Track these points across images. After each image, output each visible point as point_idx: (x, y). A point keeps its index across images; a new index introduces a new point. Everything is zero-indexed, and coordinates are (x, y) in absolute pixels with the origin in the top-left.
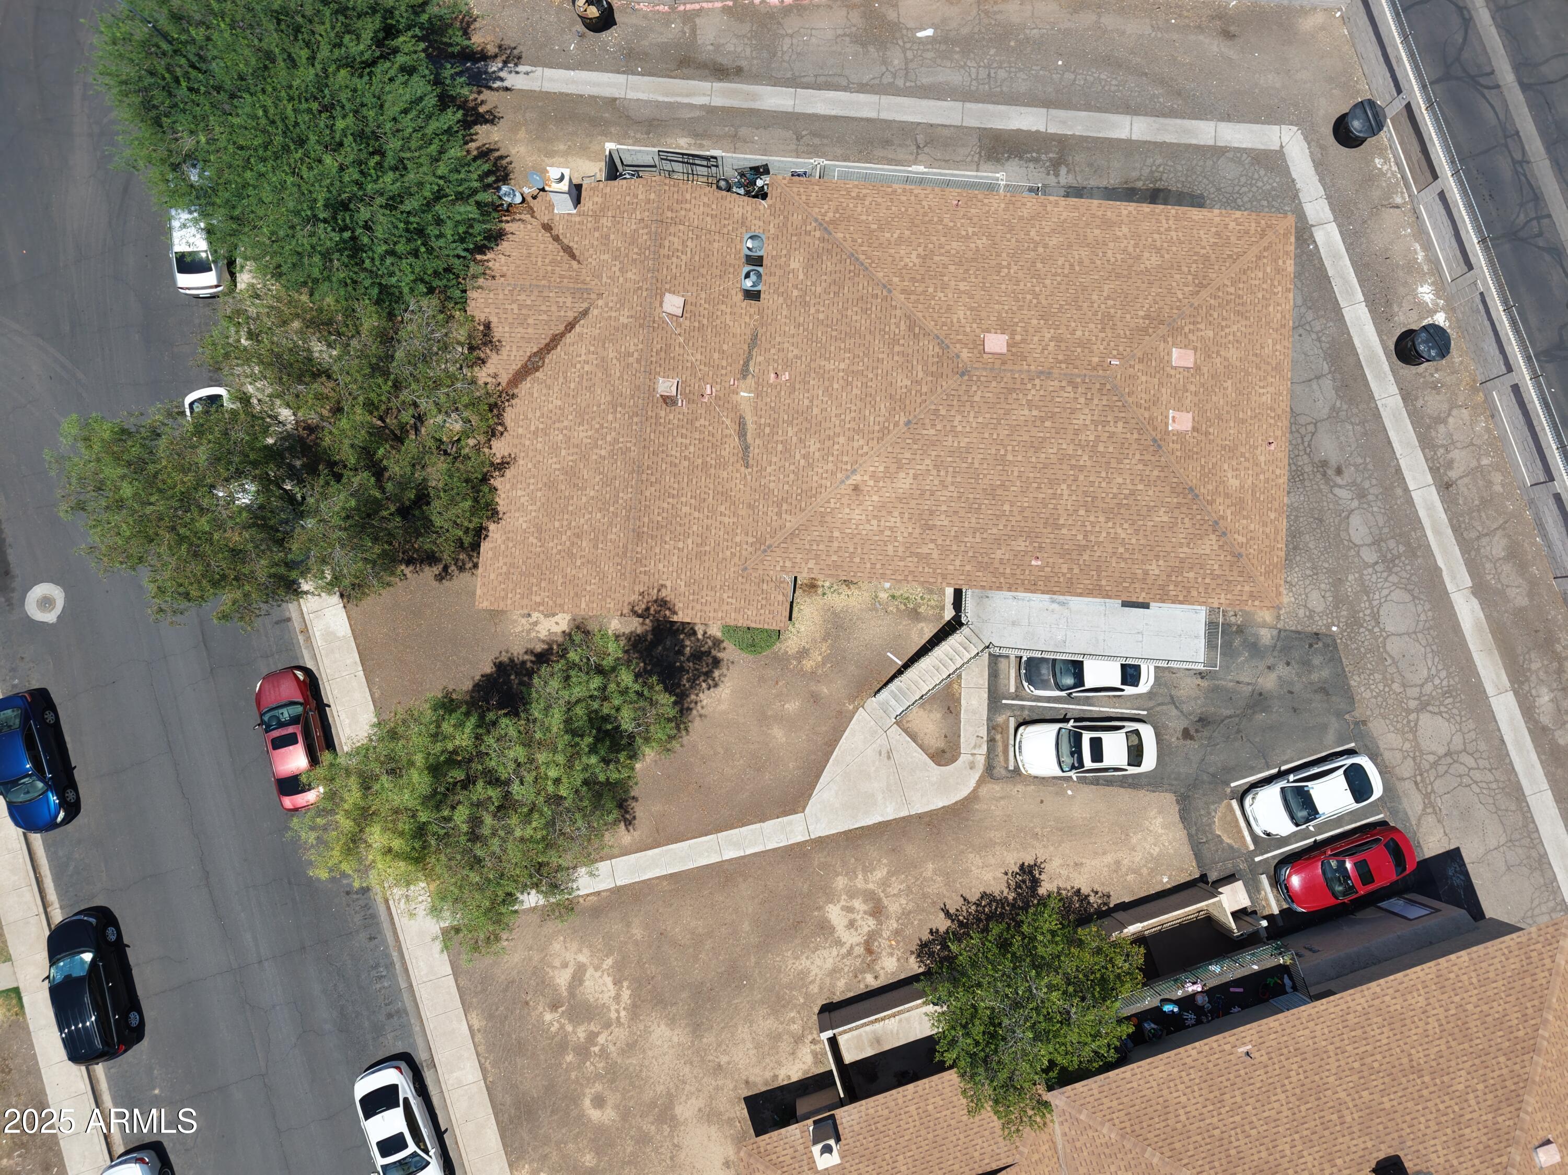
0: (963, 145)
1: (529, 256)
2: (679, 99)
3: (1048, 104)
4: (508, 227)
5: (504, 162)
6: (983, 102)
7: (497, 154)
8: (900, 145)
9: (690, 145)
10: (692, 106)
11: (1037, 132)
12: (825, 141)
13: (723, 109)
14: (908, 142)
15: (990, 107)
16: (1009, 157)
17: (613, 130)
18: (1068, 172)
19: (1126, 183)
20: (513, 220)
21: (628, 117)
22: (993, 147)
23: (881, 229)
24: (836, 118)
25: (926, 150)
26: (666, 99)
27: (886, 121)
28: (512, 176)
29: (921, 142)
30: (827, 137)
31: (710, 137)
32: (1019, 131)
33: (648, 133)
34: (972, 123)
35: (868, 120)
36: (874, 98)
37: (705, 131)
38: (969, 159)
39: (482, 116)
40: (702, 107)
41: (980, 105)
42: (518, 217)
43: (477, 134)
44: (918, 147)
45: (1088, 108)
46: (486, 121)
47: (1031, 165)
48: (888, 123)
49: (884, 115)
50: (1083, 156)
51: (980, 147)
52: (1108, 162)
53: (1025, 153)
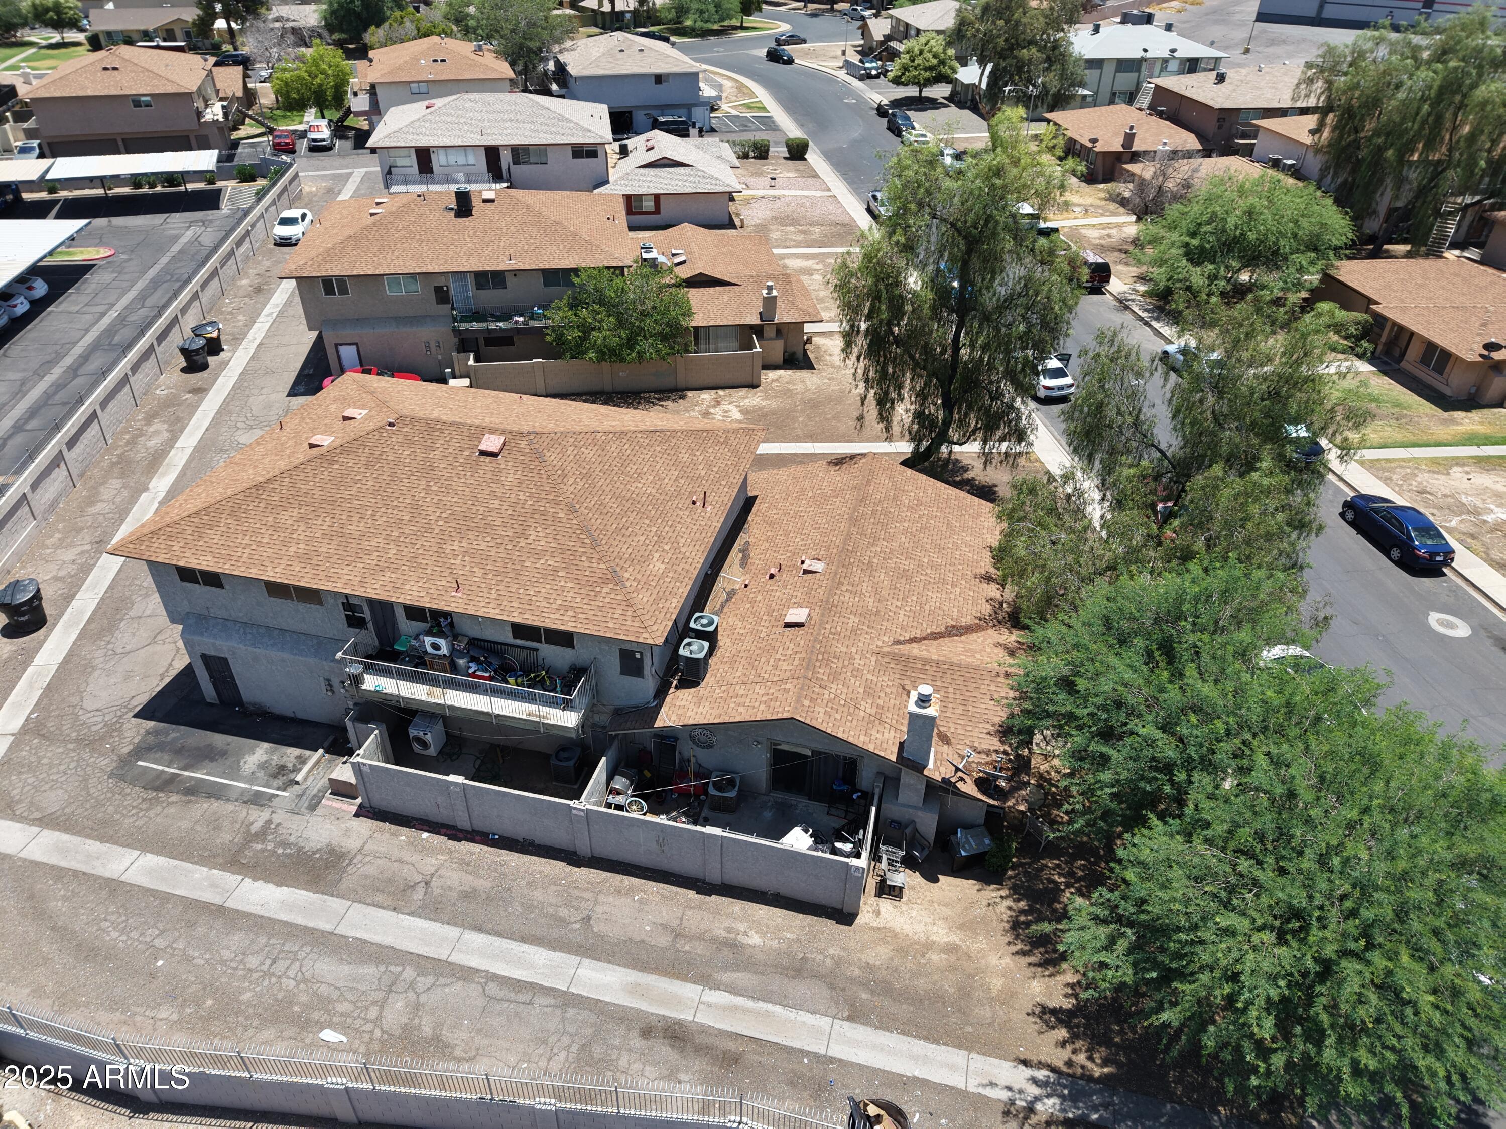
0: (367, 877)
1: (965, 702)
2: (750, 1003)
3: (220, 911)
4: (994, 743)
5: (1019, 946)
6: (306, 928)
7: (1032, 959)
8: (450, 889)
9: (746, 934)
10: (733, 990)
11: (255, 879)
12: (551, 910)
13: (683, 977)
14: (437, 891)
15: (300, 920)
16: (314, 853)
17: (857, 972)
18: (252, 824)
19: (189, 802)
20: (988, 753)
21: (832, 987)
22: (327, 868)
23: (555, 570)
24: (523, 940)
25: (418, 878)
26: (769, 1006)
27: (455, 924)
28: (1007, 926)
29: (421, 889)
30: (546, 915)
31: (713, 940)
32: (279, 884)
33: (804, 959)
34: (336, 904)
35: (479, 929)
36: (458, 958)
37: (719, 950)
38: (367, 859)
39: (1060, 1021)
40: (717, 986)
41: (311, 925)
42: (984, 758)
43: (1066, 996)
44: (427, 883)
45: (166, 898)
46: (1054, 1011)
47: (292, 839)
48: (452, 922)
49: (453, 932)
50: (218, 841)
51: (344, 872)
52: (192, 829)
53: (290, 856)
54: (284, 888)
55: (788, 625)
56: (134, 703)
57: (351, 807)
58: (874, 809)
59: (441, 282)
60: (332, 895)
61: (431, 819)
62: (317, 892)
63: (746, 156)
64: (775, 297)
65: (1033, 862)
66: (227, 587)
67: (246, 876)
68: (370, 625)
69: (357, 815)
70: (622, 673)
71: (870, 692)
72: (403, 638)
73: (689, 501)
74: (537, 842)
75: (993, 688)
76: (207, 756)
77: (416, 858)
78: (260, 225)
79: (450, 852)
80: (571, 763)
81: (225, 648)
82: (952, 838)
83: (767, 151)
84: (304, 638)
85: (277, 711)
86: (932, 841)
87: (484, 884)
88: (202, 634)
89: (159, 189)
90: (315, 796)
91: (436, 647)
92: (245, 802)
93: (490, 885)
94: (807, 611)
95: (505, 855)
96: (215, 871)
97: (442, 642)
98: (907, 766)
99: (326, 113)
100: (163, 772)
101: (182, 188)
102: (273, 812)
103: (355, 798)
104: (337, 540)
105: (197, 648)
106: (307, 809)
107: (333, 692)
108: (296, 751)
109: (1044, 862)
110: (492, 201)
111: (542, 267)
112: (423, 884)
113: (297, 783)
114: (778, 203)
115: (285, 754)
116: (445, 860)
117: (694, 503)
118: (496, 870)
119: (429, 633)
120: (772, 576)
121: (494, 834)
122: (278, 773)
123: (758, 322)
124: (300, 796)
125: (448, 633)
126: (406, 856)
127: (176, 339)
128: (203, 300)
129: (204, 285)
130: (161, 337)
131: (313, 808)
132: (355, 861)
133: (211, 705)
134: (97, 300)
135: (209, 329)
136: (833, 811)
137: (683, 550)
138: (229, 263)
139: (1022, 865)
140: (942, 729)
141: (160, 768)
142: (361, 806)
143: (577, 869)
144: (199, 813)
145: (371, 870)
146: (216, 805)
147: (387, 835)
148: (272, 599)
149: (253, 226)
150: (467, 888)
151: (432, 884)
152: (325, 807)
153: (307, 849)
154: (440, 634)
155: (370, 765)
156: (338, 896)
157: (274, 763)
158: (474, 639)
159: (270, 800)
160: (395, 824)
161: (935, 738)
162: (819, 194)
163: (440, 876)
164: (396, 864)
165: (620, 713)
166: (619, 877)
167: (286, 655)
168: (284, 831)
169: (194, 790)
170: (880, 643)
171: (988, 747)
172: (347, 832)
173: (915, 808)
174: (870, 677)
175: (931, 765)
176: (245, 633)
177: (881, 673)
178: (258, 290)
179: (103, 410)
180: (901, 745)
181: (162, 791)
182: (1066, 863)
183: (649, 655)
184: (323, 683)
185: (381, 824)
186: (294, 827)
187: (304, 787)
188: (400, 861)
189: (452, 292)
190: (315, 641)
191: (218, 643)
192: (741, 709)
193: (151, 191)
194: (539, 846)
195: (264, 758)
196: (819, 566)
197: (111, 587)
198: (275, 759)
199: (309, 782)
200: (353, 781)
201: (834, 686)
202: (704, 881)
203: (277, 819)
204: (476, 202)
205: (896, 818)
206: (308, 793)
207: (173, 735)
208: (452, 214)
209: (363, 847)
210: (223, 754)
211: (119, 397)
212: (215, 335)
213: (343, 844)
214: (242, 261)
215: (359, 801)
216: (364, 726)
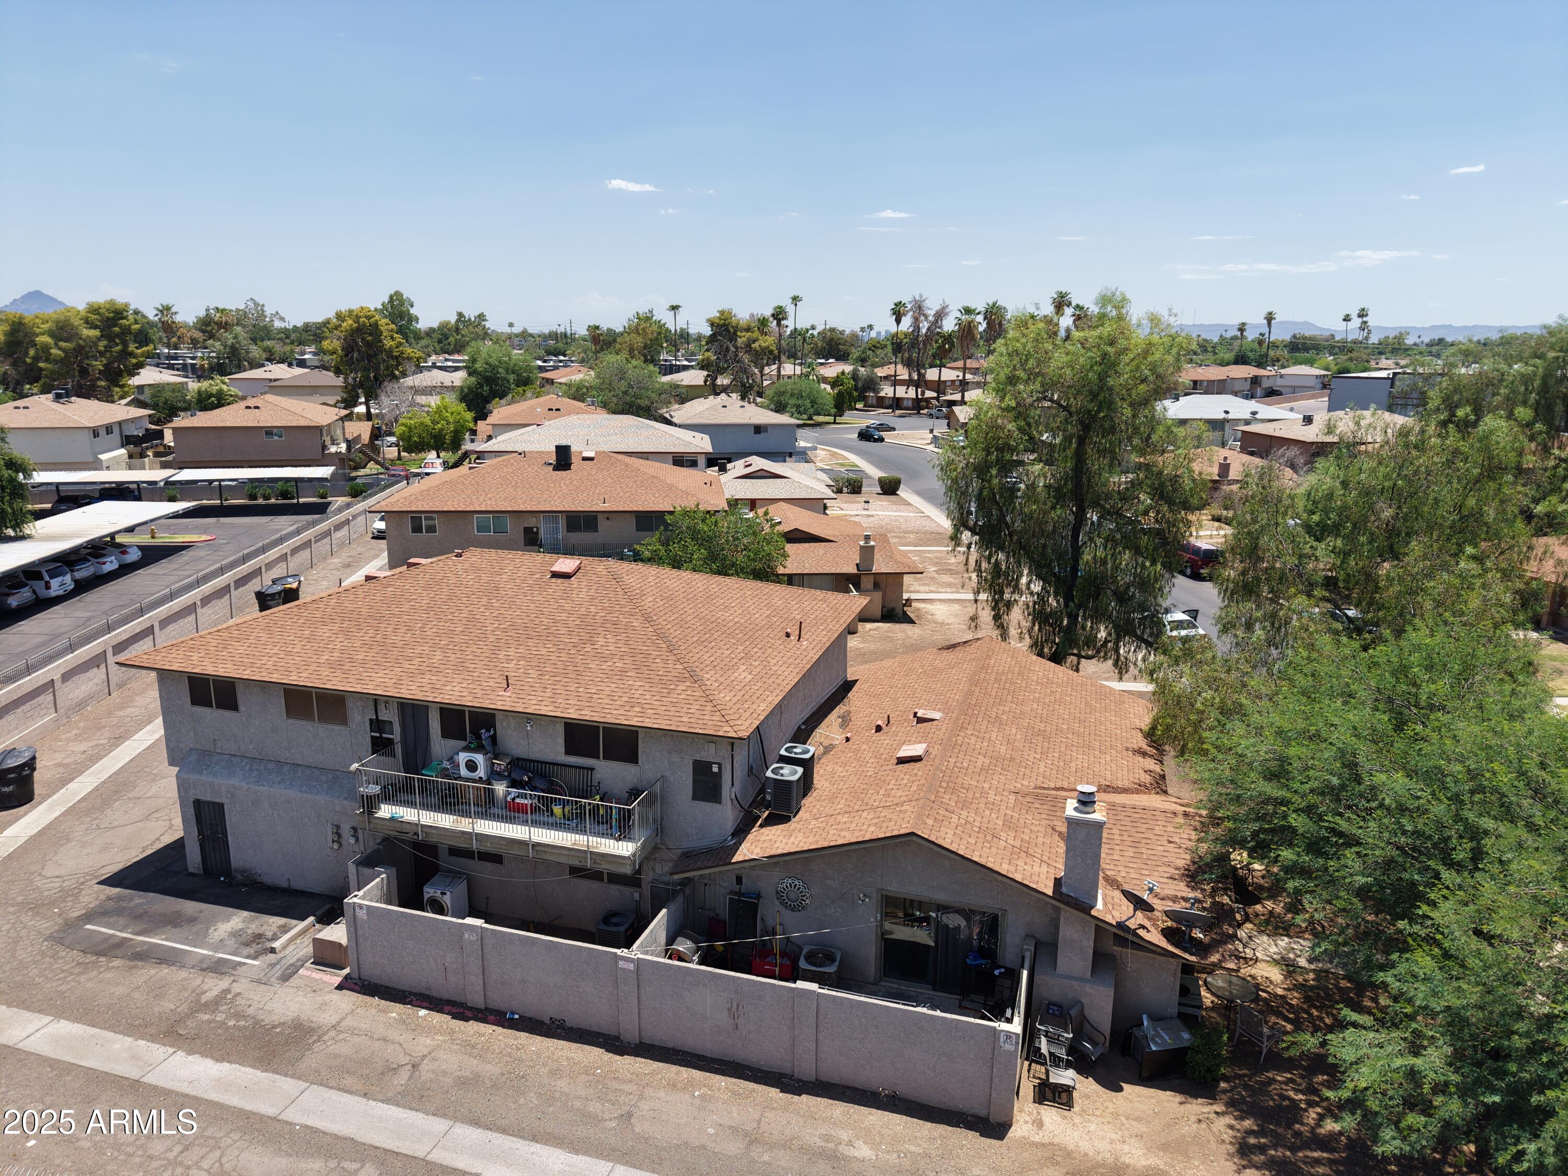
0: (336, 1056)
1: (1136, 844)
4: (1182, 889)
6: (240, 1110)
8: (445, 1073)
9: (850, 1144)
11: (190, 1052)
12: (578, 1104)
14: (425, 1076)
16: (274, 1027)
18: (205, 992)
19: (134, 967)
20: (1174, 899)
22: (287, 1043)
24: (535, 1138)
25: (404, 1060)
28: (1232, 1149)
29: (404, 1072)
30: (570, 1110)
31: (804, 1149)
32: (219, 1059)
34: (289, 1085)
35: (476, 1123)
38: (341, 1036)
44: (415, 1066)
47: (251, 1011)
48: (439, 1112)
50: (156, 1010)
51: (308, 1050)
52: (128, 995)
53: (240, 1029)
54: (226, 1065)
55: (902, 761)
56: (103, 871)
57: (336, 978)
58: (1025, 974)
59: (531, 522)
60: (286, 1075)
61: (434, 993)
62: (266, 1071)
63: (839, 491)
64: (873, 547)
65: (1254, 1074)
66: (242, 708)
67: (179, 1048)
68: (398, 749)
69: (340, 987)
70: (695, 798)
71: (1008, 824)
72: (435, 763)
73: (783, 634)
74: (568, 1024)
75: (1170, 829)
76: (173, 921)
77: (405, 1038)
78: (361, 519)
79: (452, 1032)
80: (622, 929)
81: (223, 789)
82: (1135, 1031)
83: (860, 487)
84: (318, 772)
85: (268, 880)
86: (1107, 1032)
87: (491, 1069)
88: (201, 773)
89: (273, 501)
90: (292, 965)
91: (471, 766)
92: (203, 970)
93: (499, 1071)
94: (925, 745)
95: (523, 1037)
96: (142, 1043)
97: (479, 758)
98: (1068, 904)
99: (442, 455)
100: (112, 936)
101: (295, 501)
102: (234, 981)
103: (342, 968)
104: (376, 649)
105: (193, 791)
106: (278, 979)
107: (340, 845)
108: (281, 921)
109: (1270, 1075)
110: (591, 459)
111: (635, 509)
112: (409, 1067)
113: (273, 950)
114: (872, 519)
115: (267, 923)
116: (445, 1042)
117: (788, 635)
118: (510, 1055)
119: (467, 749)
120: (879, 729)
121: (513, 1013)
122: (252, 941)
123: (855, 571)
124: (272, 966)
125: (488, 748)
126: (393, 1034)
127: (255, 585)
128: (291, 565)
129: (295, 551)
130: (241, 582)
131: (285, 978)
132: (326, 1038)
133: (193, 875)
134: (187, 567)
135: (290, 580)
136: (966, 1004)
137: (775, 668)
138: (324, 541)
139: (1240, 1077)
140: (1108, 873)
141: (111, 932)
142: (347, 978)
143: (618, 1058)
144: (144, 978)
145: (344, 1049)
146: (165, 971)
147: (374, 1011)
148: (291, 721)
149: (355, 517)
150: (468, 1074)
151: (421, 1068)
152: (301, 977)
153: (267, 1021)
154: (480, 748)
155: (368, 907)
156: (293, 1076)
157: (250, 931)
158: (518, 759)
159: (234, 968)
160: (386, 999)
161: (1101, 882)
162: (912, 515)
163: (434, 1059)
164: (377, 1044)
165: (689, 858)
166: (674, 1068)
167: (293, 793)
168: (243, 1002)
169: (143, 956)
170: (1019, 786)
171: (1174, 893)
172: (323, 1006)
173: (1081, 979)
174: (1009, 812)
175: (1100, 905)
176: (251, 770)
177: (1023, 812)
178: (348, 565)
179: (161, 629)
180: (1058, 882)
181: (105, 955)
182: (1302, 1077)
183: (729, 767)
184: (329, 829)
185: (368, 999)
186: (257, 998)
187: (281, 955)
188: (384, 1040)
189: (542, 534)
190: (330, 776)
191: (216, 781)
192: (846, 833)
193: (264, 502)
194: (571, 1029)
195: (241, 926)
196: (936, 715)
197: (117, 773)
198: (253, 928)
199: (287, 952)
200: (344, 941)
201: (964, 814)
202: (791, 1077)
203: (236, 988)
204: (575, 460)
205: (1055, 999)
206: (283, 962)
207: (138, 901)
208: (551, 468)
209: (339, 1023)
210: (192, 920)
211: (182, 622)
212: (295, 586)
213: (314, 1019)
214: (337, 545)
215: (346, 971)
216: (371, 871)
